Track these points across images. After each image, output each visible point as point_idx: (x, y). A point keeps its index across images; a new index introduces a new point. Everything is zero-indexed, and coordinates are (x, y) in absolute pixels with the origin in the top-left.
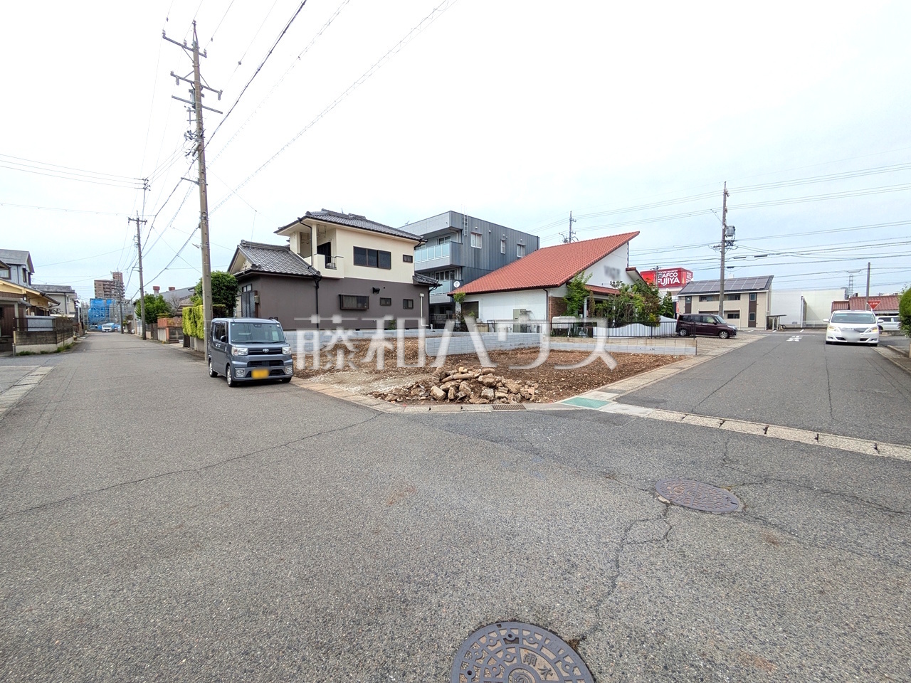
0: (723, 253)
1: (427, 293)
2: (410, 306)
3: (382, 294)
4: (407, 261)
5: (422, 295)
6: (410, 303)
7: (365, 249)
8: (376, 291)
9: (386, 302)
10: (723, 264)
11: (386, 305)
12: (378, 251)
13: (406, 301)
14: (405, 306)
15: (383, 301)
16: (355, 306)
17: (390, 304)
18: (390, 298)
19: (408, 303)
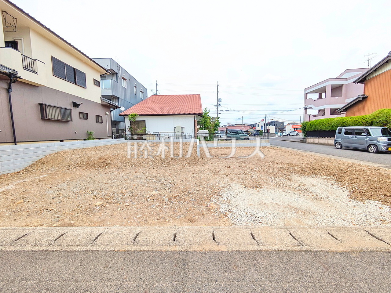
0: (218, 108)
1: (110, 112)
2: (100, 121)
3: (81, 109)
4: (96, 85)
5: (108, 113)
6: (100, 118)
7: (64, 63)
8: (75, 105)
9: (84, 116)
10: (218, 112)
11: (84, 119)
12: (74, 69)
13: (97, 116)
14: (97, 121)
15: (82, 115)
16: (59, 117)
17: (87, 118)
18: (87, 113)
19: (99, 119)
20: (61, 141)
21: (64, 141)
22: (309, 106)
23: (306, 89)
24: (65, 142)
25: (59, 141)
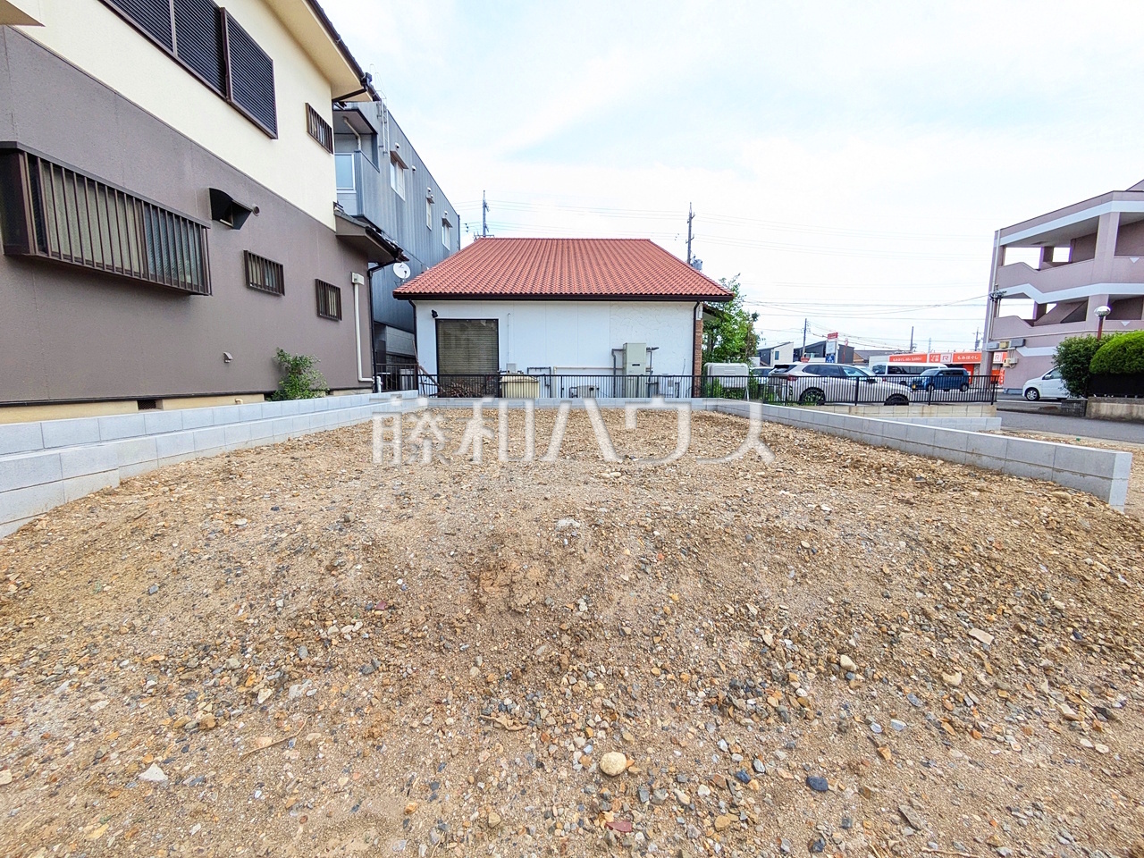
2: (333, 311)
3: (252, 239)
4: (316, 138)
5: (359, 280)
6: (332, 297)
9: (267, 277)
11: (265, 289)
12: (219, 13)
14: (322, 309)
15: (255, 270)
16: (128, 259)
17: (279, 290)
18: (280, 262)
19: (326, 299)
20: (147, 403)
21: (165, 403)
22: (1010, 291)
23: (1003, 232)
24: (171, 412)
25: (135, 404)
